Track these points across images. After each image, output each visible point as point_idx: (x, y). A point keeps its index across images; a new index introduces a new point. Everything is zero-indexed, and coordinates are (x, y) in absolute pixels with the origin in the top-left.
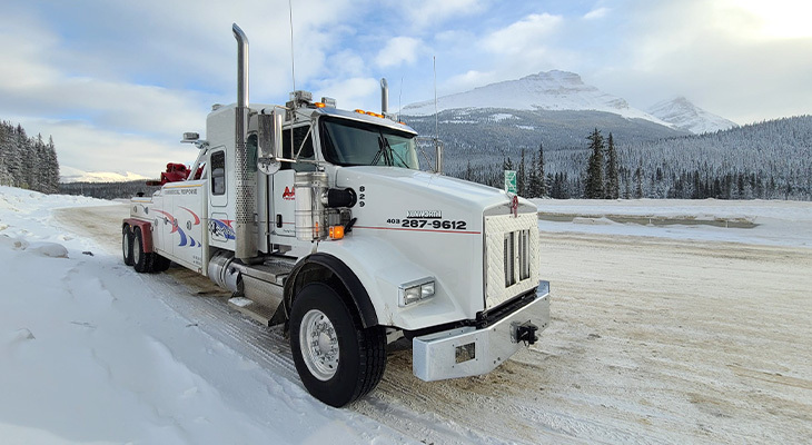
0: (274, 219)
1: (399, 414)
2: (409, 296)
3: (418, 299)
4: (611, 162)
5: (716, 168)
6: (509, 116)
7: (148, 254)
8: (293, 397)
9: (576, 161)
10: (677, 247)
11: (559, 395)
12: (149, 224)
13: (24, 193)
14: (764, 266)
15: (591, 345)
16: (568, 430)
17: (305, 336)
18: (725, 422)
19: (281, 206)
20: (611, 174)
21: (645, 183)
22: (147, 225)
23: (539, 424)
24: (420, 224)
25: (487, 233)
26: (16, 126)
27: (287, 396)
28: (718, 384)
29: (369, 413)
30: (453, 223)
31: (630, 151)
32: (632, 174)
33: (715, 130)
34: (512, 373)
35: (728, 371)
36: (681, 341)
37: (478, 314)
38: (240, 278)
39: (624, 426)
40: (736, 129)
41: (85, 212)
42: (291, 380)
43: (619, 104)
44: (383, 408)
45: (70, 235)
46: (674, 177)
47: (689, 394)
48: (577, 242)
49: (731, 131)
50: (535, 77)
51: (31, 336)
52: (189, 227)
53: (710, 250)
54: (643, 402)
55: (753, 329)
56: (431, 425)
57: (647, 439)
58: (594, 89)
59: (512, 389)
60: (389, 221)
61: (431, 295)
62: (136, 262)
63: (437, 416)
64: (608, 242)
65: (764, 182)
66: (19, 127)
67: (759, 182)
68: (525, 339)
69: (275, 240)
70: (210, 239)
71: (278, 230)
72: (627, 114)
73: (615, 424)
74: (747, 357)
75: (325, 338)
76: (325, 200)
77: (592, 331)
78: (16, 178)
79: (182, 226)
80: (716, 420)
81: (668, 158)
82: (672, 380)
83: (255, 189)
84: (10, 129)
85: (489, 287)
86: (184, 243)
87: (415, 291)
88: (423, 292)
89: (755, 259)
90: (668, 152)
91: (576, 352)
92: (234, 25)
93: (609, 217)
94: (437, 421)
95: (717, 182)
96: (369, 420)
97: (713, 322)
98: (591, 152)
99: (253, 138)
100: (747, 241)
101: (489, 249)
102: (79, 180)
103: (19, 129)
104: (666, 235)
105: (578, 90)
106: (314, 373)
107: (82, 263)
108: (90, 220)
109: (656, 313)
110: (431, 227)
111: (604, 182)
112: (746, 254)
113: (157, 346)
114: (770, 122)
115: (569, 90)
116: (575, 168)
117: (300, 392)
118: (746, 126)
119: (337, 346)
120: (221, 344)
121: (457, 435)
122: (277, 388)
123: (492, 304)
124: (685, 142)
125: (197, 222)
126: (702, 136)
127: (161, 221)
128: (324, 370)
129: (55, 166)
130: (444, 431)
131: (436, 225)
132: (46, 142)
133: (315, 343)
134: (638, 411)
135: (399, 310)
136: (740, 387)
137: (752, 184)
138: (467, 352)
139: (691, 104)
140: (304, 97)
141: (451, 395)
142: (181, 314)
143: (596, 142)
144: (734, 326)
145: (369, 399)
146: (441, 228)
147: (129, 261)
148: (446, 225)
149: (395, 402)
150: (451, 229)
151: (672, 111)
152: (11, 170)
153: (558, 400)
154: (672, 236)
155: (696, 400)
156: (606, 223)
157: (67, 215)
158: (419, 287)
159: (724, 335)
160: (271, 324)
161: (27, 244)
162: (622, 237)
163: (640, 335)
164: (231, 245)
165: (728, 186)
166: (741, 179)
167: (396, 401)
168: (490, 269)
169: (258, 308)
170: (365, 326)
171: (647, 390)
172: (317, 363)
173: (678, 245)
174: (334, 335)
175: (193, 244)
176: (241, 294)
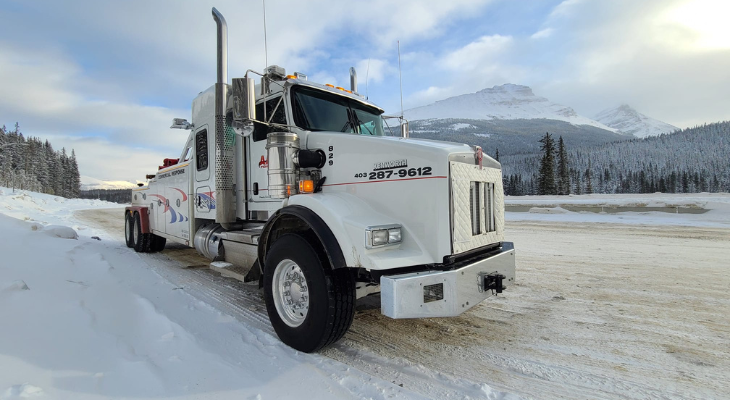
0: (251, 188)
1: (369, 359)
2: (377, 240)
3: (386, 242)
4: (562, 162)
5: (661, 168)
6: (467, 125)
7: (146, 235)
8: (266, 344)
9: (528, 165)
10: (630, 229)
11: (528, 346)
12: (147, 209)
13: (50, 198)
14: (719, 244)
15: (556, 305)
16: (541, 375)
17: (278, 287)
18: (707, 370)
19: (257, 174)
20: (562, 173)
21: (594, 183)
22: (145, 210)
23: (510, 369)
24: (386, 174)
25: (453, 177)
26: (44, 142)
27: (259, 343)
28: (693, 338)
29: (339, 358)
30: (419, 170)
31: (579, 155)
32: (581, 175)
33: (656, 133)
34: (479, 327)
35: (702, 326)
36: (647, 302)
37: (446, 258)
38: (221, 244)
39: (599, 371)
40: (678, 133)
41: (100, 212)
42: (265, 331)
43: (567, 113)
44: (353, 355)
45: (82, 227)
46: (621, 177)
47: (664, 345)
48: (535, 228)
49: (674, 134)
50: (490, 91)
51: (26, 287)
52: (178, 204)
53: (662, 232)
54: (616, 352)
55: (720, 292)
56: (400, 369)
57: (626, 383)
58: (545, 100)
59: (480, 340)
60: (357, 176)
61: (399, 242)
62: (136, 242)
63: (406, 361)
64: (565, 227)
65: (708, 180)
66: (47, 143)
67: (702, 180)
68: (492, 288)
69: (253, 207)
70: (196, 211)
71: (255, 197)
72: (576, 121)
73: (589, 370)
74: (720, 315)
75: (295, 287)
76: (296, 160)
77: (555, 294)
78: (44, 185)
79: (173, 205)
80: (697, 368)
81: (614, 160)
82: (644, 333)
83: (234, 159)
84: (39, 144)
85: (456, 232)
86: (174, 220)
87: (382, 234)
88: (391, 237)
89: (709, 238)
90: (614, 154)
91: (541, 312)
92: (214, 9)
93: (563, 206)
94: (406, 365)
95: (662, 181)
96: (339, 364)
97: (677, 286)
98: (543, 154)
99: (230, 115)
100: (699, 224)
101: (456, 195)
102: (97, 187)
103: (47, 145)
104: (619, 221)
105: (529, 101)
106: (285, 321)
107: (88, 243)
108: (103, 217)
109: (619, 280)
110: (398, 177)
111: (556, 181)
112: (701, 235)
113: (143, 302)
114: (710, 126)
115: (520, 101)
116: (528, 170)
117: (272, 340)
118: (688, 129)
119: (307, 293)
120: (202, 303)
121: (426, 378)
122: (251, 337)
123: (460, 248)
124: (631, 145)
125: (185, 198)
126: (646, 139)
127: (156, 204)
128: (294, 317)
129: (76, 175)
130: (414, 374)
131: (403, 174)
132: (69, 155)
133: (287, 293)
134: (610, 359)
135: (366, 252)
136: (718, 341)
137: (696, 182)
138: (435, 292)
139: (634, 111)
140: (277, 72)
141: (419, 344)
142: (170, 281)
143: (547, 143)
144: (700, 290)
145: (339, 347)
146: (407, 176)
147: (130, 244)
148: (412, 172)
149: (364, 350)
150: (417, 176)
151: (617, 118)
152: (39, 179)
153: (530, 349)
154: (624, 221)
155: (671, 351)
156: (562, 212)
157: (85, 215)
158: (387, 230)
159: (692, 297)
160: (246, 280)
161: (42, 227)
162: (577, 224)
163: (605, 297)
164: (212, 215)
165: (673, 184)
166: (685, 178)
167: (366, 349)
168: (456, 213)
169: (236, 268)
170: (333, 267)
171: (618, 341)
172: (289, 311)
173: (632, 229)
174: (305, 284)
175: (181, 220)
176: (222, 257)
